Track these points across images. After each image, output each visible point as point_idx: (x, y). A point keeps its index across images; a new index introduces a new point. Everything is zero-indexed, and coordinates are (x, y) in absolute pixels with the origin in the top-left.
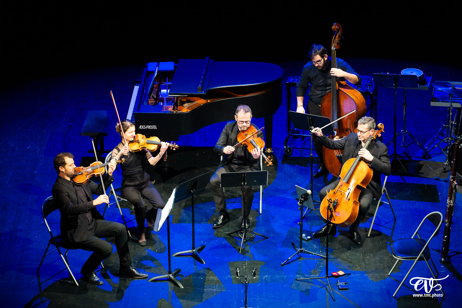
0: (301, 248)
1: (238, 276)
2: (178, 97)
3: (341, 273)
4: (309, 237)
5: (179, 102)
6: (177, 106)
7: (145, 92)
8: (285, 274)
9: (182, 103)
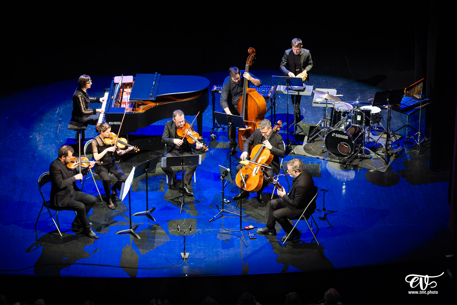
0: (223, 209)
1: (179, 231)
2: (135, 102)
3: (251, 227)
4: (228, 201)
5: (136, 105)
6: (135, 108)
7: (112, 98)
8: (212, 228)
9: (139, 105)
